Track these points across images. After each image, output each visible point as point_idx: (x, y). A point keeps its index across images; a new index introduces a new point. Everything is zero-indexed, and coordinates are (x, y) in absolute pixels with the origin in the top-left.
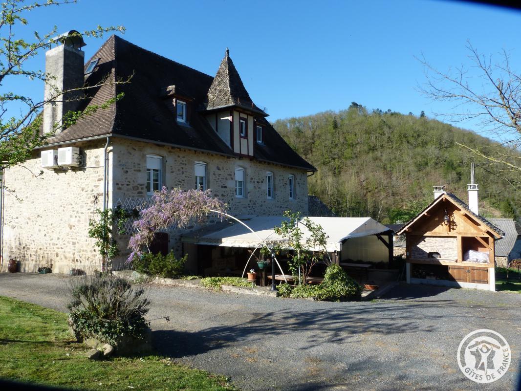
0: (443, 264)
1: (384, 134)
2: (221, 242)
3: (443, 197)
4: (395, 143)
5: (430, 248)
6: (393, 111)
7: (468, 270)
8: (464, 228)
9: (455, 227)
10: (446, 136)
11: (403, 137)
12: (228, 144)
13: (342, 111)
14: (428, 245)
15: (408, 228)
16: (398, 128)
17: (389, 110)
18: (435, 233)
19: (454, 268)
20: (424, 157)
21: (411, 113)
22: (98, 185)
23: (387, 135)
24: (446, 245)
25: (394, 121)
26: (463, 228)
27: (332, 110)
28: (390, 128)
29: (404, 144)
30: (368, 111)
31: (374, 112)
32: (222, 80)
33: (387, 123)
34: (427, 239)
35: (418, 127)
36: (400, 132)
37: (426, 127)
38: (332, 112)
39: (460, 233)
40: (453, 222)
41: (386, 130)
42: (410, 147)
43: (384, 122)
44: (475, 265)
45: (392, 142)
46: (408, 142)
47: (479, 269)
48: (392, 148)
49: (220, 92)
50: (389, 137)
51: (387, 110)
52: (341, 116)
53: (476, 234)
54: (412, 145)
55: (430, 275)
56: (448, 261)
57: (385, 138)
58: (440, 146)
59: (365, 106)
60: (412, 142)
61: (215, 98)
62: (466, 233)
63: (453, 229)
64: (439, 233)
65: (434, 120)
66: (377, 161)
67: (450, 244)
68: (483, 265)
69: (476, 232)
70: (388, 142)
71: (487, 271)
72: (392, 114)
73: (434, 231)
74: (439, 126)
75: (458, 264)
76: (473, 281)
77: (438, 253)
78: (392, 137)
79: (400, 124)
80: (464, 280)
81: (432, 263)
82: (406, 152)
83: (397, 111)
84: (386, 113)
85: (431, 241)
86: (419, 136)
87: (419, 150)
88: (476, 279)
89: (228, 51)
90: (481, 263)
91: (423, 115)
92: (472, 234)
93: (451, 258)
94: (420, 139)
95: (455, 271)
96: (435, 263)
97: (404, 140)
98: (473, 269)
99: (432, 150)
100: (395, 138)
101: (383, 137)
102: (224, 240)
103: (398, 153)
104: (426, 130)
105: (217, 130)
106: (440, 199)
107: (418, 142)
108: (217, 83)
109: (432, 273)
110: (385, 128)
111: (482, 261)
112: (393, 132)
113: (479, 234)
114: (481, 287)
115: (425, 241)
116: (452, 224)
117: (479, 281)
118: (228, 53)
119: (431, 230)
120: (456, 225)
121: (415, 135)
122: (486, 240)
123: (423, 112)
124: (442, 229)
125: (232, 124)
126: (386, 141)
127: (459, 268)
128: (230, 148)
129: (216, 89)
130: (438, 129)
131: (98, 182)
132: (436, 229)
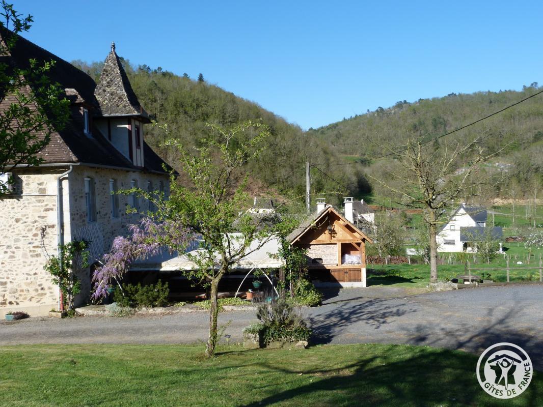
0: (327, 268)
1: (156, 101)
2: (161, 267)
3: (329, 209)
4: (169, 113)
5: (314, 254)
6: (164, 70)
7: (345, 271)
8: (343, 235)
9: (335, 235)
10: (229, 108)
11: (180, 106)
12: (127, 156)
13: (96, 64)
14: (313, 252)
15: (300, 238)
16: (172, 94)
17: (160, 68)
18: (320, 241)
19: (335, 270)
20: (206, 133)
21: (186, 75)
22: (45, 215)
23: (159, 102)
24: (328, 251)
25: (166, 84)
26: (341, 236)
27: (83, 61)
28: (163, 93)
29: (182, 115)
30: (133, 67)
31: (140, 68)
32: (112, 81)
33: (159, 85)
34: (311, 247)
35: (197, 95)
36: (176, 99)
37: (206, 95)
38: (82, 63)
39: (339, 241)
40: (334, 231)
41: (158, 95)
42: (188, 119)
43: (156, 84)
44: (351, 267)
45: (166, 111)
46: (186, 113)
47: (354, 270)
48: (166, 119)
49: (112, 94)
50: (162, 105)
51: (157, 68)
52: (95, 69)
53: (352, 240)
54: (190, 117)
55: (315, 279)
56: (330, 265)
57: (157, 105)
58: (223, 121)
59: (128, 60)
60: (190, 113)
61: (106, 101)
62: (345, 240)
63: (334, 237)
64: (323, 241)
65: (214, 86)
66: (147, 136)
67: (331, 250)
68: (357, 266)
69: (351, 238)
70: (161, 111)
71: (360, 270)
72: (164, 74)
73: (318, 239)
74: (222, 95)
75: (338, 267)
76: (350, 280)
77: (321, 259)
78: (166, 104)
79: (175, 89)
80: (343, 281)
81: (317, 268)
82: (184, 125)
83: (169, 71)
84: (156, 71)
85: (315, 248)
86: (198, 106)
87: (199, 123)
88: (352, 279)
89: (114, 46)
90: (356, 265)
91: (201, 79)
92: (349, 240)
93: (332, 262)
94: (200, 110)
95: (336, 273)
96: (320, 268)
97: (181, 110)
98: (350, 270)
99: (213, 125)
100: (169, 107)
101: (155, 104)
102: (163, 264)
103: (174, 127)
104: (206, 99)
105: (110, 138)
106: (327, 211)
107: (198, 114)
108: (104, 82)
109: (316, 277)
110: (157, 93)
111: (356, 263)
112: (166, 99)
113: (355, 240)
114: (356, 285)
115: (310, 249)
116: (333, 232)
117: (355, 280)
118: (114, 48)
119: (315, 238)
120: (336, 233)
121: (194, 104)
122: (359, 244)
123: (201, 75)
124: (324, 237)
125: (130, 132)
126: (159, 109)
127: (339, 270)
128: (130, 160)
129: (104, 91)
130: (220, 99)
131: (45, 212)
132: (320, 237)
